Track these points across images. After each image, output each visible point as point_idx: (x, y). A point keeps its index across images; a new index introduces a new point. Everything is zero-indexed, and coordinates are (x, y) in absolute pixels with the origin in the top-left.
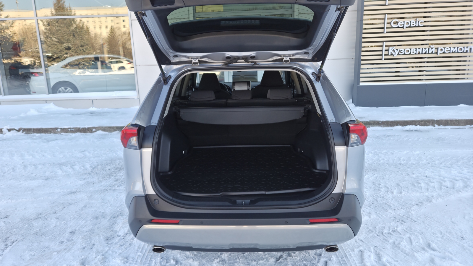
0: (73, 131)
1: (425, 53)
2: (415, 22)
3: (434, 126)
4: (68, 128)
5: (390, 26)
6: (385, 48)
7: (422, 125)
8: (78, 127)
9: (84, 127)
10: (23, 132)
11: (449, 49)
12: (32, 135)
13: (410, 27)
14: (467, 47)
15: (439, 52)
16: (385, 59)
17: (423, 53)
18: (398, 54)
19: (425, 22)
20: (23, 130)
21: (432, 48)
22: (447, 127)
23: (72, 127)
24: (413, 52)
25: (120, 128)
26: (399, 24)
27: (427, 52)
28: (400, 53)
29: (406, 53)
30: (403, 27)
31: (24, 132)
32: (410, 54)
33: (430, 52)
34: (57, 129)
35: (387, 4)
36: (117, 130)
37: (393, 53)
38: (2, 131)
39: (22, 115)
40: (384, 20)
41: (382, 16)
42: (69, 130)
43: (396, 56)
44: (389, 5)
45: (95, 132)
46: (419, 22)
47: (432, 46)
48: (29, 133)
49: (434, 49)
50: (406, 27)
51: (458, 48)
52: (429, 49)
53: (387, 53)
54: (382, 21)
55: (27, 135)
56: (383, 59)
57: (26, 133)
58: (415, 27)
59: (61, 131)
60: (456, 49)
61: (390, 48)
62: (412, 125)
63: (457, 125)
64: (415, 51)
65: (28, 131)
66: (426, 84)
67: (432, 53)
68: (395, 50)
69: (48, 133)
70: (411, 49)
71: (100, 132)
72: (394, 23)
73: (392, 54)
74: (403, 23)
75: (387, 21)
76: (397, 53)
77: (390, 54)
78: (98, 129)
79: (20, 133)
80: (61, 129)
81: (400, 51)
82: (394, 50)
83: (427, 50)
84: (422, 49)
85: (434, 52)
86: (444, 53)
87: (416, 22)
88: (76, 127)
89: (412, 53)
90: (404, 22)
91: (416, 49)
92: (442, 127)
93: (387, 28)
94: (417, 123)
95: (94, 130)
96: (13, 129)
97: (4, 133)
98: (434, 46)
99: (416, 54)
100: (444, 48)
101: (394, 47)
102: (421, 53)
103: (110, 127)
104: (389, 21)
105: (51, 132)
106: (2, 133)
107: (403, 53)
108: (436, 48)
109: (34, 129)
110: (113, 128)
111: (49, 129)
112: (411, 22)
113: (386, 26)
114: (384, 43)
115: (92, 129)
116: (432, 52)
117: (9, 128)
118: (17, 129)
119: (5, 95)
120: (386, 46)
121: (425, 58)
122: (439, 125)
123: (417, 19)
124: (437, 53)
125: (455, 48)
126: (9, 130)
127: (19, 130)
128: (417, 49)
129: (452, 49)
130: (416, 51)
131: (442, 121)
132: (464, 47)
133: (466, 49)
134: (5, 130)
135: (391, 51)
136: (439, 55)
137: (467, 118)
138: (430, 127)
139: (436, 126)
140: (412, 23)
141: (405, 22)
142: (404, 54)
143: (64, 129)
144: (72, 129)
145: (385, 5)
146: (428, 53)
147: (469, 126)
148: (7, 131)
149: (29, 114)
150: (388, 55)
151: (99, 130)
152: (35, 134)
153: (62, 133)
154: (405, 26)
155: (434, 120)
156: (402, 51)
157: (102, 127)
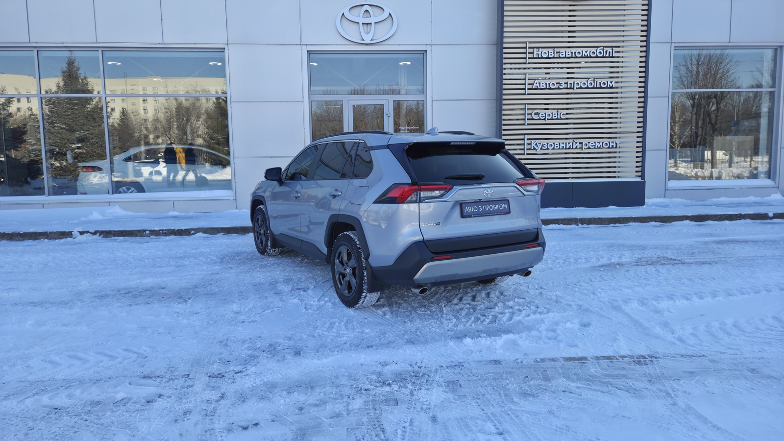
0: (165, 233)
1: (569, 148)
2: (556, 114)
3: (578, 225)
4: (160, 230)
5: (531, 118)
6: (527, 142)
7: (565, 224)
8: (172, 228)
9: (180, 228)
10: (100, 236)
11: (594, 144)
12: (112, 238)
13: (552, 119)
14: (613, 142)
15: (584, 147)
16: (527, 154)
17: (567, 148)
18: (541, 149)
19: (567, 114)
20: (100, 233)
21: (576, 143)
22: (590, 226)
23: (164, 229)
24: (557, 147)
25: (225, 230)
26: (540, 115)
27: (571, 148)
28: (543, 148)
29: (549, 147)
30: (545, 119)
31: (102, 236)
32: (554, 149)
33: (574, 147)
34: (144, 231)
35: (527, 94)
36: (221, 232)
37: (536, 148)
38: (72, 234)
39: (83, 219)
40: (524, 111)
41: (522, 107)
42: (161, 232)
43: (539, 151)
44: (528, 94)
45: (193, 234)
46: (560, 114)
47: (575, 141)
48: (108, 237)
49: (578, 144)
50: (548, 119)
51: (603, 143)
52: (573, 143)
53: (529, 147)
54: (523, 112)
55: (105, 238)
56: (526, 154)
57: (103, 237)
58: (557, 119)
59: (149, 234)
60: (601, 144)
61: (533, 141)
62: (555, 224)
63: (601, 224)
64: (558, 145)
65: (107, 234)
66: (573, 183)
67: (576, 148)
68: (538, 144)
69: (133, 237)
70: (554, 143)
71: (200, 234)
72: (535, 114)
73: (534, 149)
74: (544, 115)
75: (527, 112)
76: (540, 147)
77: (532, 148)
78: (197, 230)
79: (97, 236)
80: (150, 231)
81: (543, 145)
82: (536, 144)
83: (571, 144)
84: (566, 143)
85: (578, 148)
86: (589, 148)
87: (558, 113)
88: (169, 228)
89: (555, 148)
90: (545, 113)
91: (559, 143)
92: (585, 226)
93: (528, 119)
94: (560, 222)
95: (193, 232)
96: (87, 232)
97: (74, 237)
98: (578, 140)
99: (559, 149)
100: (589, 143)
101: (537, 141)
102: (565, 148)
103: (212, 229)
104: (530, 112)
105: (136, 236)
106: (71, 237)
107: (546, 148)
108: (580, 143)
109: (114, 231)
110: (216, 229)
111: (135, 230)
112: (552, 113)
113: (527, 117)
114: (526, 136)
115: (190, 231)
116: (577, 146)
117: (81, 230)
118: (93, 232)
119: (49, 195)
120: (528, 139)
121: (569, 153)
122: (582, 224)
123: (559, 111)
124: (582, 148)
125: (600, 142)
126: (82, 233)
127: (95, 233)
128: (561, 143)
129: (597, 144)
130: (560, 145)
131: (585, 219)
132: (609, 142)
133: (611, 144)
134: (75, 233)
135: (533, 145)
136: (584, 151)
137: (611, 217)
138: (574, 226)
139: (579, 224)
140: (554, 115)
141: (547, 114)
142: (548, 149)
143: (154, 230)
144: (164, 232)
145: (525, 94)
146: (573, 148)
147: (613, 225)
148: (78, 233)
149: (91, 218)
150: (530, 149)
151: (199, 232)
152: (116, 238)
153: (151, 237)
154: (547, 117)
155: (577, 219)
156: (546, 146)
157: (203, 229)
